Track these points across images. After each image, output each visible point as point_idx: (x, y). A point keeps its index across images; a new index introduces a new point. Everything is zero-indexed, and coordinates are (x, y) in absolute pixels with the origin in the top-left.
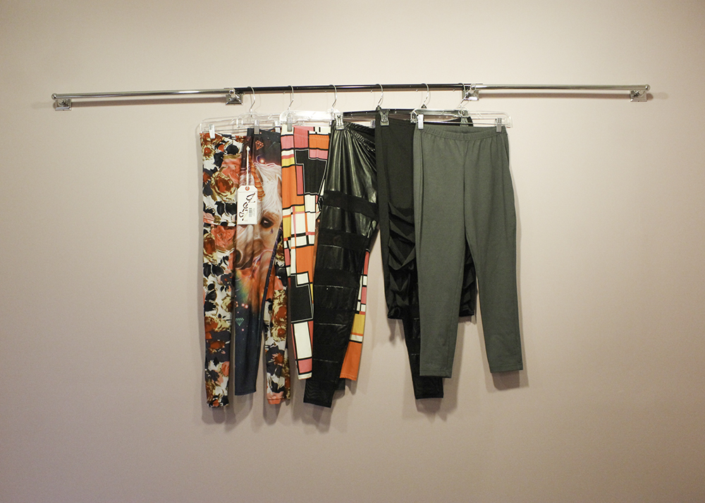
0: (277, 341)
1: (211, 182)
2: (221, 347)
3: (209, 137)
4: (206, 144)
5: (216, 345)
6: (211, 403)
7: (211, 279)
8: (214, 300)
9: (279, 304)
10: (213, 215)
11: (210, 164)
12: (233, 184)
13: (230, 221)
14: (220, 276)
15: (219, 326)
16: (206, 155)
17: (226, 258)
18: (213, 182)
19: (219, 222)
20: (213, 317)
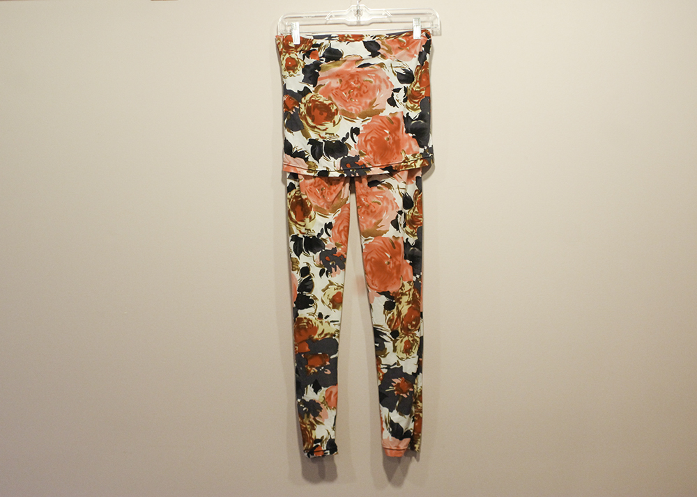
0: (402, 359)
1: (299, 110)
2: (324, 365)
3: (292, 41)
4: (288, 52)
5: (316, 361)
6: (311, 452)
7: (303, 260)
8: (310, 291)
9: (409, 303)
10: (306, 160)
11: (296, 82)
12: (337, 110)
13: (332, 169)
14: (318, 253)
15: (319, 331)
16: (288, 68)
17: (329, 226)
18: (303, 110)
19: (315, 171)
20: (311, 317)
